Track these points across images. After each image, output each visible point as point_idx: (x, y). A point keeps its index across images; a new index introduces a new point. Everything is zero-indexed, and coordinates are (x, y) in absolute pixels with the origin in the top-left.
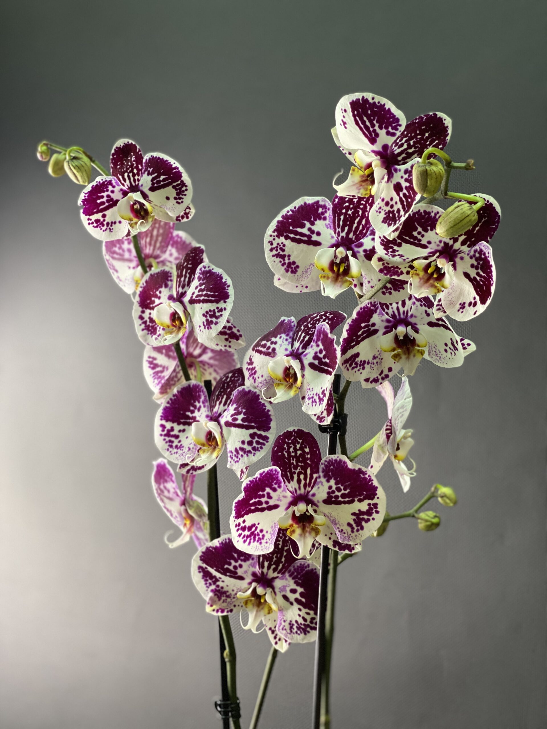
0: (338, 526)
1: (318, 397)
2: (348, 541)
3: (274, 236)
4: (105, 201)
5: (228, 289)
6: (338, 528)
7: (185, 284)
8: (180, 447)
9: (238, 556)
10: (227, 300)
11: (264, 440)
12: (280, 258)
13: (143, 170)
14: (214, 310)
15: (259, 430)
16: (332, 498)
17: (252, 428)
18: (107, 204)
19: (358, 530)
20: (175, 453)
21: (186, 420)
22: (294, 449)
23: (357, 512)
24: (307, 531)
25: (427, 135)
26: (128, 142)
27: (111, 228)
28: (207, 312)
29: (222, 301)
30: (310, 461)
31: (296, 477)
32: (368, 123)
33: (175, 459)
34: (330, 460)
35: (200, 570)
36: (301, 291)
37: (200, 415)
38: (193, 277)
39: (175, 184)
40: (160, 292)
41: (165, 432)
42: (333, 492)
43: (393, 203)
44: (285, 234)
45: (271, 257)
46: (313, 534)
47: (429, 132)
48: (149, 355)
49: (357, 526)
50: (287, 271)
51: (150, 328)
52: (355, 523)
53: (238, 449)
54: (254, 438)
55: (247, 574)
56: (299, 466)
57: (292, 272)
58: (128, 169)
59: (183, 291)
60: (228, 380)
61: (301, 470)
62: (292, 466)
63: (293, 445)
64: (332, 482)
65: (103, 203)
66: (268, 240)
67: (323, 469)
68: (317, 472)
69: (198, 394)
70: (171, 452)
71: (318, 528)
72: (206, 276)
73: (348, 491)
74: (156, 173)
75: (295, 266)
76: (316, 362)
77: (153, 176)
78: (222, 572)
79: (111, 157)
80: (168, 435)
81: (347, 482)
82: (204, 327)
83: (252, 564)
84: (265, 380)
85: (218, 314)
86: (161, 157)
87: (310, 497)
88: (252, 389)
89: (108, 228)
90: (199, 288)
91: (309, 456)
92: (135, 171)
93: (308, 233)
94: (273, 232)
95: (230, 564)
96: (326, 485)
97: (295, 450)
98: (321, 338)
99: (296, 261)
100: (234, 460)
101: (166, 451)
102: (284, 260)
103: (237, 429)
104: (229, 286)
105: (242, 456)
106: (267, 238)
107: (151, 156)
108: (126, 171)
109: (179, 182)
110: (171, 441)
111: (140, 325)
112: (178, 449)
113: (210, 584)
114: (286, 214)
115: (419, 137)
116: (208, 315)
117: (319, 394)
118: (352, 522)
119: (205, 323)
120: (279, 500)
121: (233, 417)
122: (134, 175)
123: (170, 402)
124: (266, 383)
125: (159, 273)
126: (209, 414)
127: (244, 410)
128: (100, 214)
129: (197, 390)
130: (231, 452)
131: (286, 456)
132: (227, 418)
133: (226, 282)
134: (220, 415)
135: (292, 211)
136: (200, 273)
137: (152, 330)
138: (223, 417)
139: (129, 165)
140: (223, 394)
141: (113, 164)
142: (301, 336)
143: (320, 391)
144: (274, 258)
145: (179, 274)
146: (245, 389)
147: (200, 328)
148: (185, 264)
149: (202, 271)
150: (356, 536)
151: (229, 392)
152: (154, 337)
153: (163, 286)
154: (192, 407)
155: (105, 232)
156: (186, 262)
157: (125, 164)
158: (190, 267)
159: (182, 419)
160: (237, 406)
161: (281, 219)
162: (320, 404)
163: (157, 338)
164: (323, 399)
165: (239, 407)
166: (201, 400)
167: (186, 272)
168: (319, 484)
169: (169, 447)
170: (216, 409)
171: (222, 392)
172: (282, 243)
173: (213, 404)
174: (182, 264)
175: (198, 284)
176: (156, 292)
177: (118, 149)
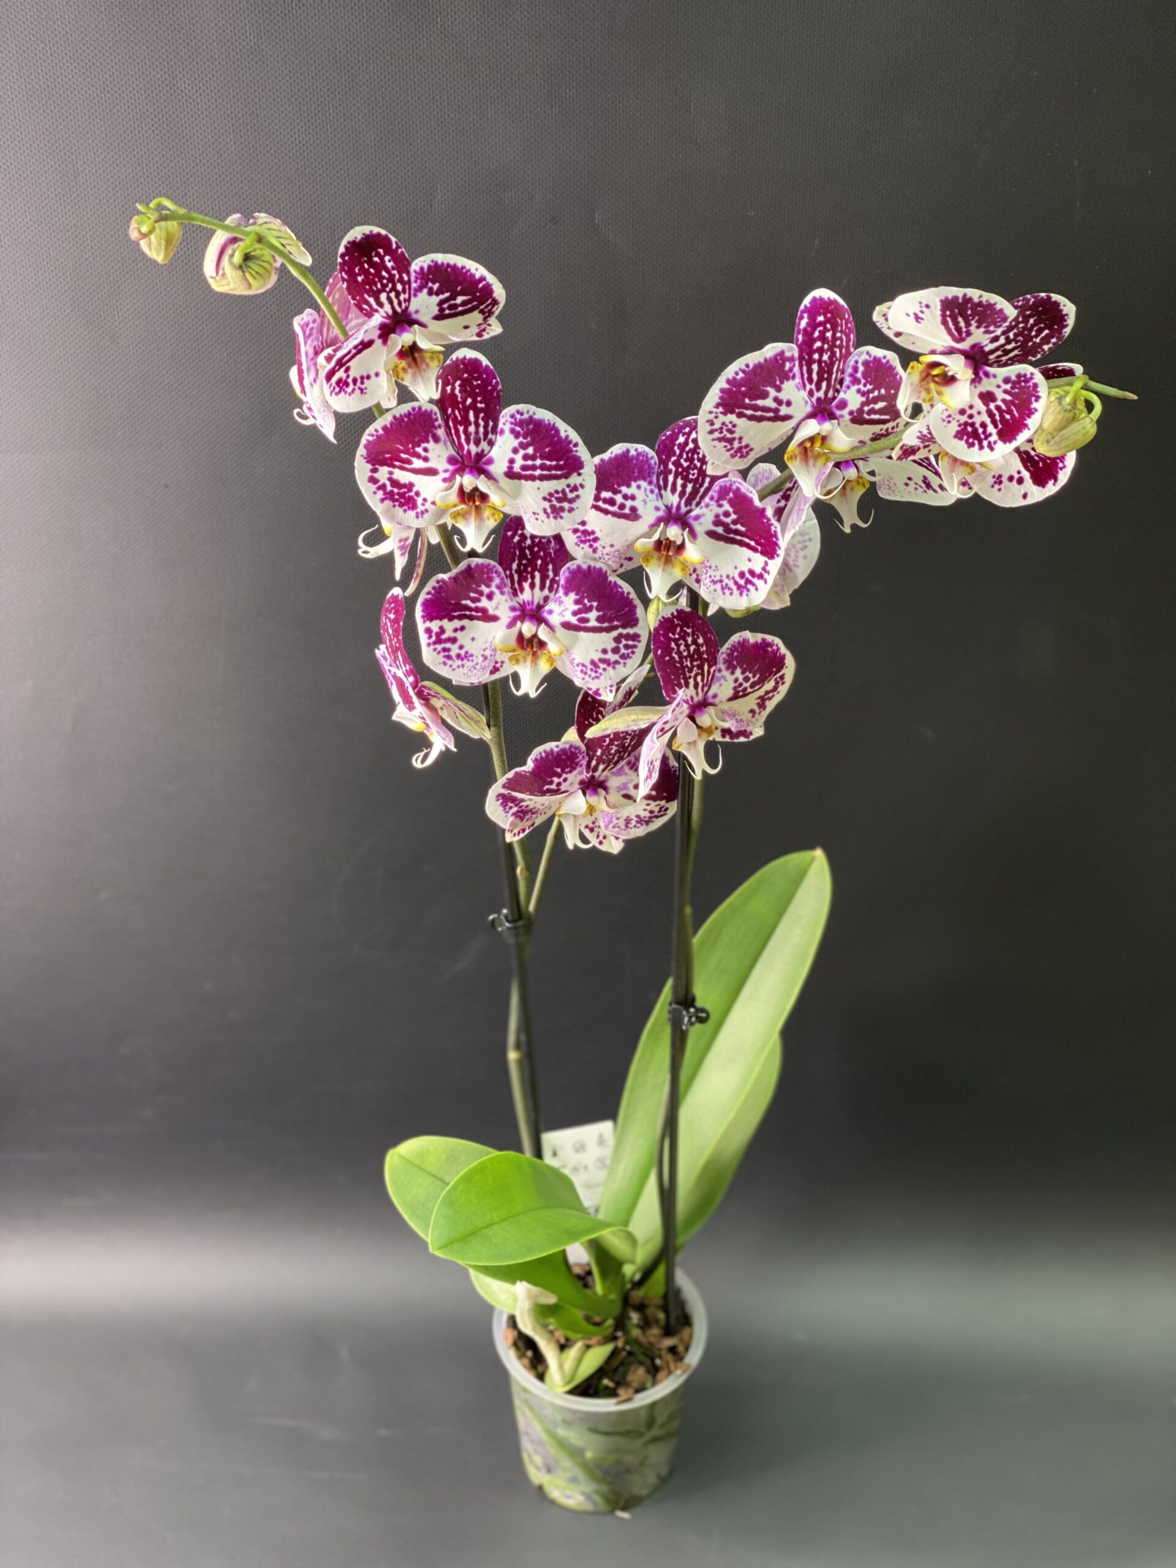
0: (737, 717)
1: (732, 581)
2: (746, 727)
3: (716, 413)
5: (576, 451)
7: (480, 438)
8: (466, 657)
9: (561, 769)
10: (581, 471)
11: (634, 641)
12: (725, 442)
13: (414, 285)
14: (563, 491)
15: (625, 628)
16: (739, 692)
17: (616, 628)
19: (760, 713)
20: (458, 667)
21: (463, 613)
22: (685, 646)
23: (763, 694)
25: (1031, 321)
26: (371, 232)
27: (363, 387)
28: (551, 495)
29: (575, 474)
30: (707, 655)
31: (692, 682)
32: (962, 324)
33: (464, 676)
34: (732, 645)
35: (499, 799)
38: (491, 424)
39: (482, 307)
41: (434, 638)
42: (741, 685)
43: (974, 411)
44: (737, 411)
45: (710, 441)
47: (1035, 318)
49: (760, 709)
50: (733, 456)
52: (758, 707)
53: (596, 660)
54: (621, 642)
55: (572, 785)
56: (695, 665)
57: (741, 457)
58: (384, 286)
59: (479, 450)
61: (697, 670)
62: (686, 669)
63: (684, 642)
64: (738, 672)
66: (706, 419)
67: (725, 659)
68: (715, 664)
69: (485, 576)
73: (758, 676)
74: (447, 292)
75: (748, 449)
76: (720, 530)
77: (442, 297)
79: (339, 260)
80: (439, 641)
81: (756, 666)
82: (545, 516)
83: (580, 772)
84: (618, 550)
85: (570, 496)
86: (452, 263)
87: (711, 700)
88: (592, 564)
89: (356, 387)
90: (522, 452)
91: (704, 648)
92: (399, 287)
93: (773, 405)
94: (714, 406)
96: (731, 678)
97: (687, 646)
99: (750, 442)
100: (590, 676)
101: (442, 665)
102: (732, 444)
103: (591, 634)
104: (576, 445)
106: (703, 416)
107: (432, 261)
108: (385, 291)
109: (489, 302)
110: (444, 650)
111: (375, 493)
112: (462, 659)
114: (734, 379)
115: (1021, 325)
116: (553, 499)
117: (733, 578)
118: (755, 707)
121: (579, 616)
122: (398, 295)
123: (433, 592)
124: (619, 555)
126: (515, 604)
127: (595, 604)
128: (343, 369)
130: (583, 665)
131: (677, 658)
132: (563, 616)
133: (567, 437)
134: (540, 607)
135: (743, 371)
136: (512, 423)
137: (403, 500)
138: (550, 612)
139: (384, 278)
140: (529, 569)
141: (346, 274)
142: (674, 484)
143: (733, 572)
144: (715, 442)
145: (459, 418)
146: (579, 567)
147: (536, 516)
148: (469, 401)
149: (516, 419)
150: (757, 720)
151: (541, 565)
152: (412, 514)
153: (430, 439)
154: (475, 592)
155: (352, 395)
156: (469, 396)
157: (371, 273)
158: (482, 408)
159: (456, 612)
160: (577, 597)
161: (726, 386)
162: (741, 594)
163: (420, 515)
164: (745, 587)
165: (582, 598)
166: (494, 584)
167: (476, 417)
168: (719, 679)
169: (445, 660)
170: (526, 596)
171: (526, 566)
172: (731, 422)
173: (516, 586)
174: (459, 399)
175: (515, 443)
176: (413, 448)
177: (353, 246)
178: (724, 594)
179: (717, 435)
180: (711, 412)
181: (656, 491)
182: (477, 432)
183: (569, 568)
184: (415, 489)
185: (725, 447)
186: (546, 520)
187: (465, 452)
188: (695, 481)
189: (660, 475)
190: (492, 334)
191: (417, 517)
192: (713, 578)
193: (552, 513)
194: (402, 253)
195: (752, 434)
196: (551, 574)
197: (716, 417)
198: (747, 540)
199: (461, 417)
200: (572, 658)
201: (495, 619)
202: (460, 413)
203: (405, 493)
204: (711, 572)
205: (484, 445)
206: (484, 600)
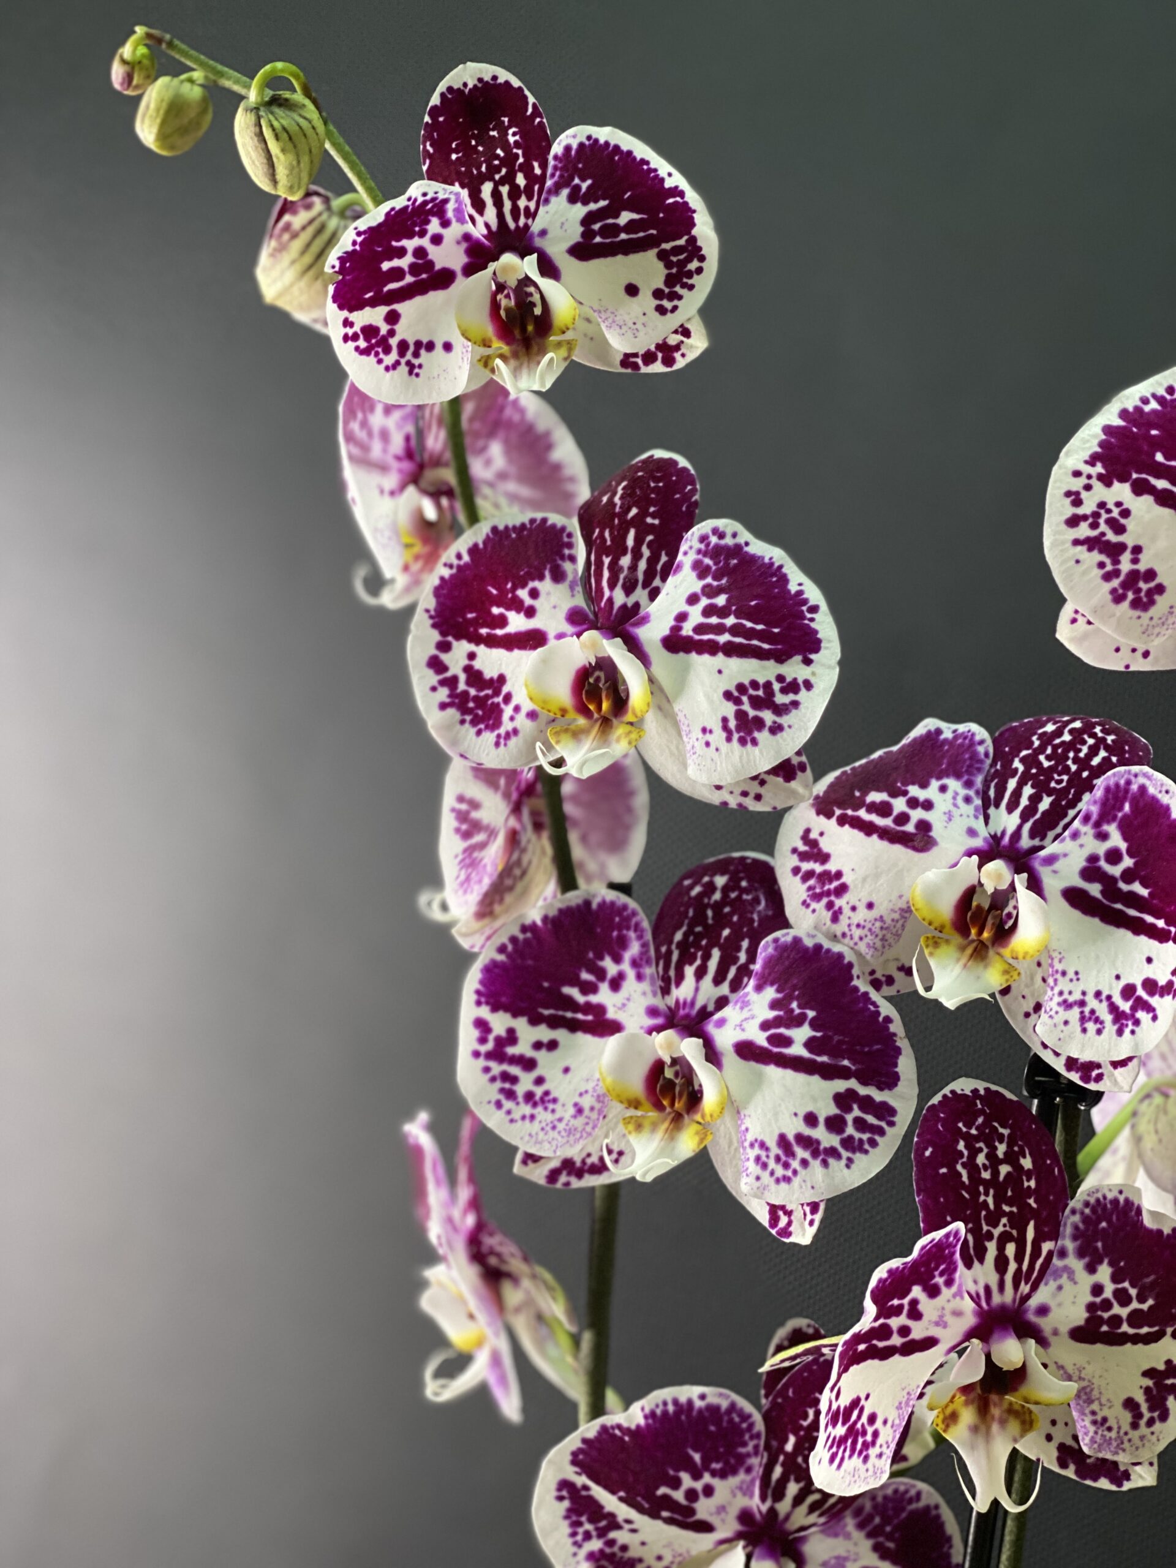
0: (1095, 1406)
1: (1105, 1004)
2: (1116, 1453)
3: (1089, 477)
4: (406, 269)
5: (812, 620)
6: (1093, 1413)
7: (637, 581)
8: (542, 1100)
9: (703, 1458)
10: (813, 656)
11: (879, 1117)
12: (1101, 552)
13: (549, 183)
14: (768, 685)
15: (864, 1082)
16: (1101, 1326)
17: (844, 1074)
18: (409, 279)
19: (1151, 1423)
20: (523, 1118)
21: (560, 1013)
22: (987, 1157)
23: (1161, 1367)
24: (993, 1418)
26: (495, 78)
27: (416, 362)
28: (741, 688)
29: (798, 658)
30: (1035, 1202)
31: (992, 1247)
33: (527, 1138)
34: (1098, 1200)
35: (564, 1493)
36: (1127, 667)
37: (624, 1005)
38: (664, 558)
39: (666, 246)
40: (534, 594)
41: (490, 1046)
42: (1107, 1305)
44: (1135, 476)
45: (1069, 544)
46: (1014, 1426)
48: (459, 790)
49: (1151, 1409)
50: (1118, 598)
51: (471, 705)
52: (1147, 1400)
53: (791, 1137)
54: (849, 1110)
55: (723, 1515)
56: (1005, 1214)
57: (1136, 604)
58: (494, 170)
59: (630, 602)
60: (717, 896)
61: (1008, 1228)
62: (984, 1213)
63: (987, 1147)
64: (1104, 1273)
65: (398, 274)
66: (1065, 489)
67: (1076, 1227)
68: (1055, 1236)
69: (615, 934)
70: (509, 1112)
71: (1030, 1412)
72: (727, 564)
74: (604, 199)
75: (1152, 585)
76: (1095, 889)
77: (593, 206)
78: (646, 1506)
79: (427, 119)
80: (498, 1054)
81: (1148, 1276)
82: (724, 735)
83: (745, 1487)
84: (881, 918)
85: (781, 699)
86: (625, 148)
87: (1032, 1317)
88: (827, 944)
89: (403, 361)
90: (704, 602)
91: (1032, 1184)
92: (521, 180)
94: (1086, 462)
95: (676, 1484)
96: (1086, 1281)
97: (994, 1161)
98: (1120, 815)
99: (1158, 569)
100: (772, 1173)
101: (492, 1107)
102: (1116, 562)
103: (789, 1073)
104: (814, 609)
105: (804, 1163)
106: (1060, 480)
107: (589, 137)
108: (489, 177)
109: (682, 242)
110: (506, 1077)
111: (434, 689)
112: (535, 1105)
113: (587, 1536)
114: (1138, 409)
116: (745, 699)
117: (1109, 998)
118: (1140, 1398)
119: (732, 724)
120: (941, 1323)
121: (773, 1031)
122: (515, 194)
123: (510, 948)
124: (882, 928)
125: (523, 525)
126: (659, 1002)
127: (811, 1014)
128: (383, 310)
129: (617, 919)
130: (763, 1145)
131: (965, 1179)
132: (743, 1030)
133: (800, 593)
134: (705, 1014)
135: (1160, 400)
136: (699, 552)
137: (480, 712)
138: (721, 1023)
139: (497, 157)
140: (704, 942)
141: (431, 145)
142: (1017, 794)
143: (1111, 988)
144: (1079, 548)
145: (609, 543)
146: (797, 941)
147: (708, 737)
148: (634, 511)
149: (708, 545)
150: (1142, 1438)
151: (727, 938)
152: (489, 737)
153: (547, 574)
154: (589, 971)
155: (391, 372)
156: (636, 504)
157: (478, 152)
158: (653, 525)
159: (547, 1008)
160: (779, 996)
161: (1119, 422)
162: (1120, 1032)
163: (502, 741)
164: (1133, 1016)
165: (789, 998)
166: (627, 956)
167: (639, 541)
168: (1057, 1275)
169: (501, 1097)
170: (683, 991)
171: (699, 937)
172: (1118, 504)
173: (672, 973)
174: (617, 509)
175: (697, 586)
176: (514, 589)
177: (454, 96)
178: (1084, 1030)
179: (1084, 530)
180: (1077, 474)
181: (978, 802)
182: (633, 567)
183: (776, 940)
184: (505, 689)
185: (1101, 565)
186: (724, 746)
187: (603, 604)
188: (1060, 794)
189: (992, 781)
190: (692, 356)
191: (497, 744)
192: (1066, 996)
193: (739, 729)
194: (541, 123)
195: (1162, 544)
196: (743, 957)
197: (1088, 488)
198: (1149, 919)
199: (612, 540)
200: (743, 1128)
201: (615, 1027)
202: (611, 534)
203: (487, 697)
204: (1063, 984)
205: (640, 595)
206: (604, 987)
